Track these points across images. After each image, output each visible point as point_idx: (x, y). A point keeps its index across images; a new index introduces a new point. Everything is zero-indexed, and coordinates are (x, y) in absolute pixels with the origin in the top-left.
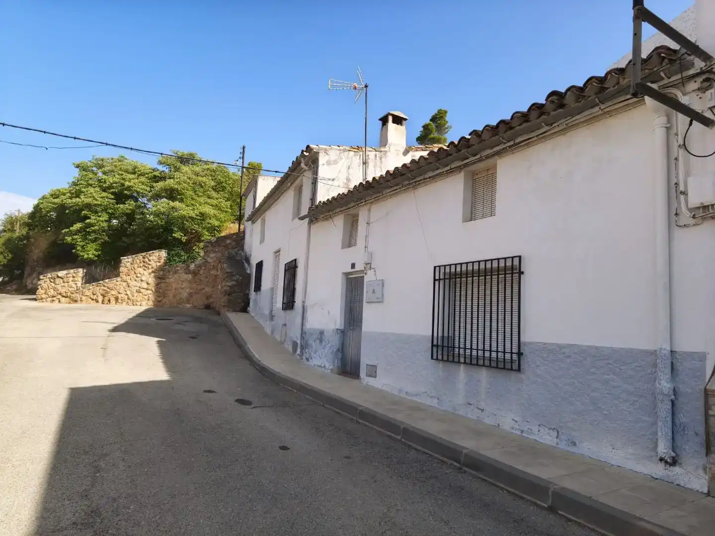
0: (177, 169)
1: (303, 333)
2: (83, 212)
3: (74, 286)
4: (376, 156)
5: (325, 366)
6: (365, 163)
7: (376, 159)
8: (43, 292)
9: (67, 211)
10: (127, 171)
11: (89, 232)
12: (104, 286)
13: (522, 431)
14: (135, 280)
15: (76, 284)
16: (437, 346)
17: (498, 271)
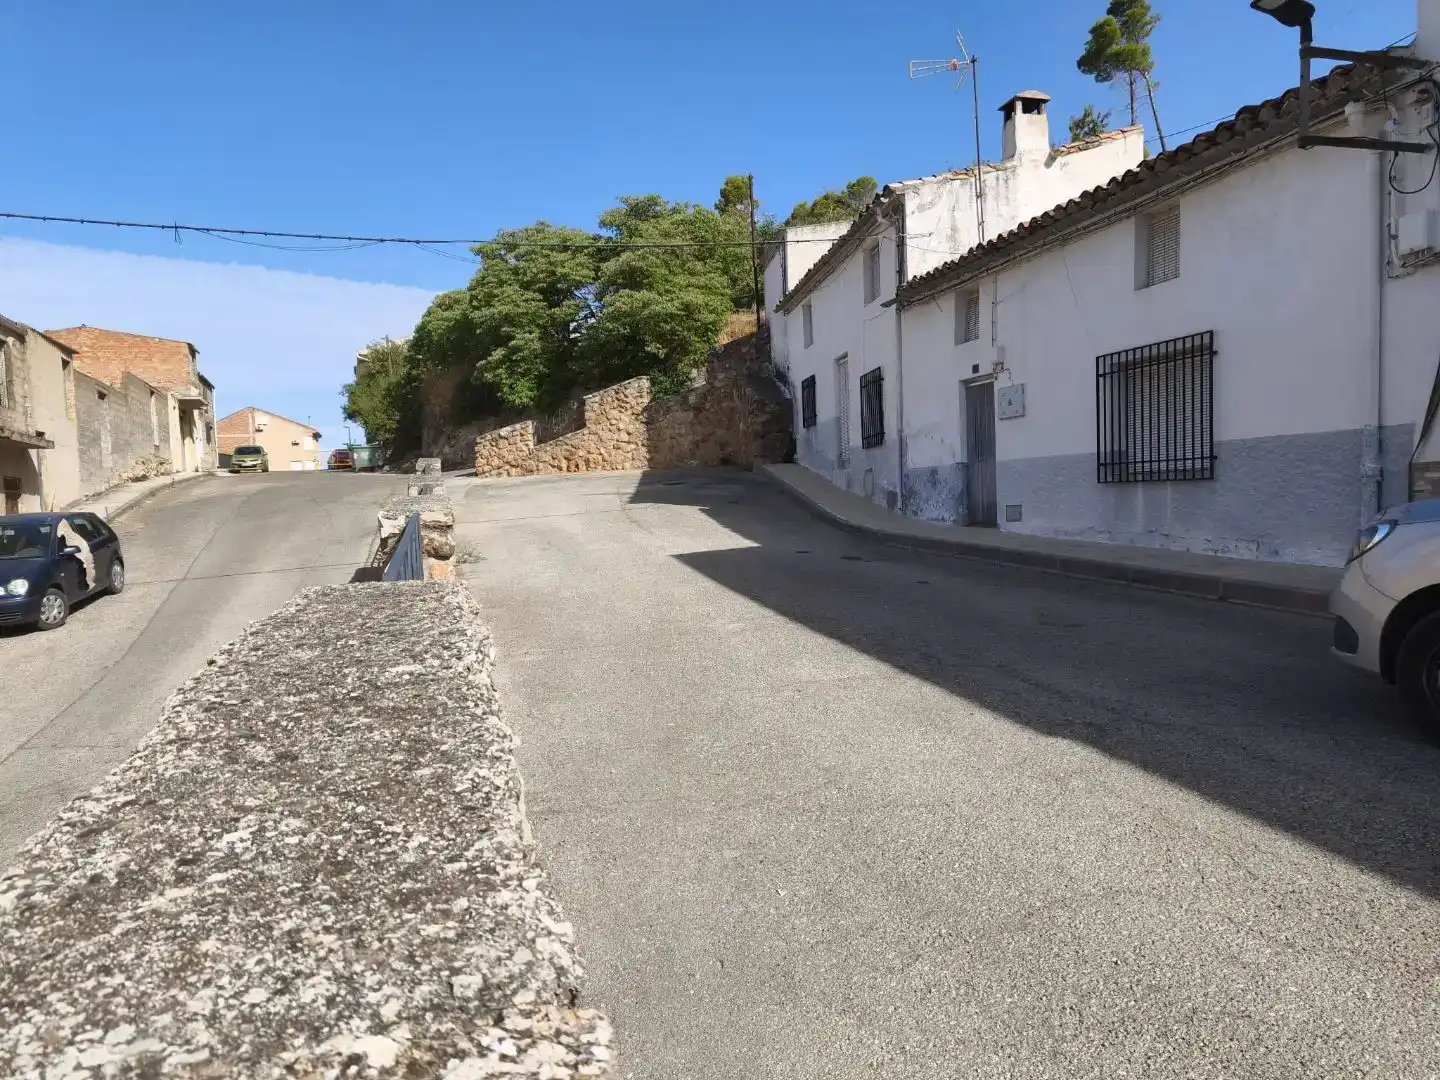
0: (633, 233)
1: (904, 477)
2: (503, 329)
3: (524, 448)
4: (998, 179)
5: (943, 519)
6: (979, 196)
7: (997, 184)
8: (484, 461)
9: (478, 331)
10: (552, 248)
11: (516, 360)
12: (566, 444)
13: (1216, 552)
14: (610, 431)
15: (527, 445)
16: (1105, 465)
17: (1193, 352)
